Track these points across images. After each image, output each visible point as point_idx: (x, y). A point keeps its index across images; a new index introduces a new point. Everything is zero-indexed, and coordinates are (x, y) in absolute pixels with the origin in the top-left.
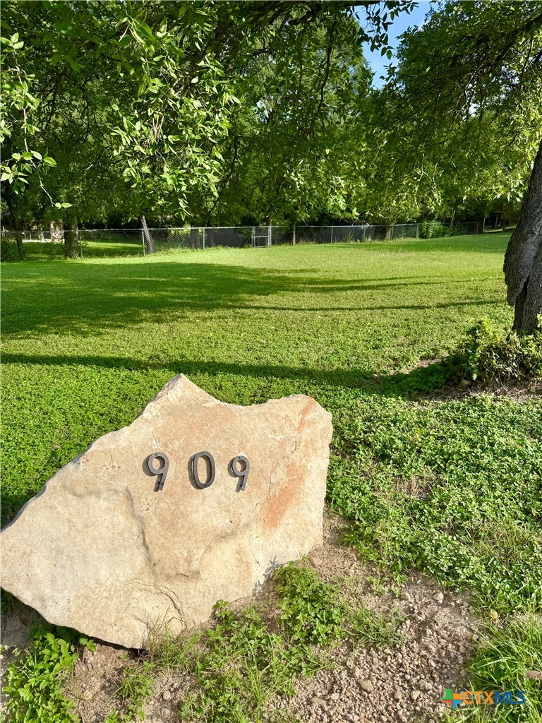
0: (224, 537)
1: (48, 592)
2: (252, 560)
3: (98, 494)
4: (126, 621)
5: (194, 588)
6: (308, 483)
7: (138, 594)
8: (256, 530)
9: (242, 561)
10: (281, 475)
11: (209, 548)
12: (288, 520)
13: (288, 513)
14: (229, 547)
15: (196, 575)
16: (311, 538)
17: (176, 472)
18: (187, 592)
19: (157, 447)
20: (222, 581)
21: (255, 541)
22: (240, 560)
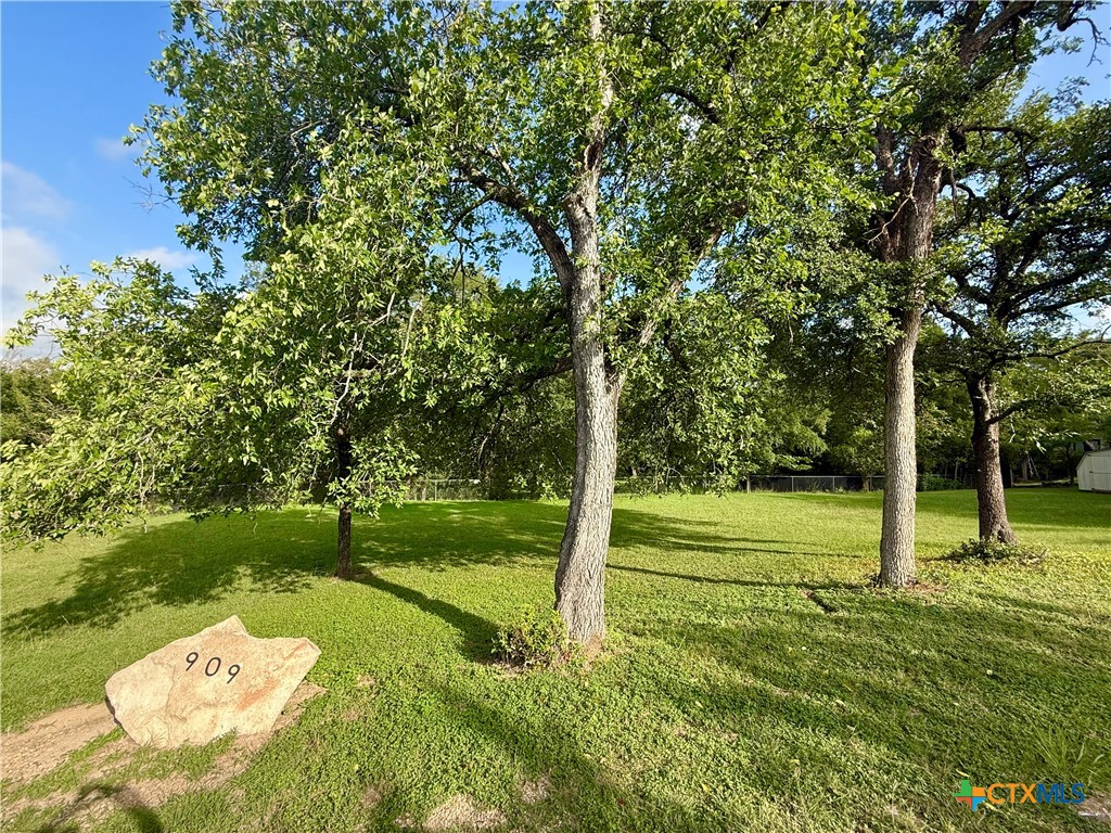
0: (208, 705)
1: (122, 703)
2: (219, 724)
3: (163, 664)
4: (143, 730)
5: (182, 727)
6: (277, 691)
7: (155, 719)
8: (231, 708)
9: (213, 723)
10: (260, 681)
11: (198, 708)
12: (253, 708)
13: (254, 705)
14: (210, 712)
15: (184, 720)
16: (262, 724)
17: (201, 663)
18: (176, 727)
19: (198, 650)
20: (196, 728)
21: (226, 714)
22: (212, 721)
